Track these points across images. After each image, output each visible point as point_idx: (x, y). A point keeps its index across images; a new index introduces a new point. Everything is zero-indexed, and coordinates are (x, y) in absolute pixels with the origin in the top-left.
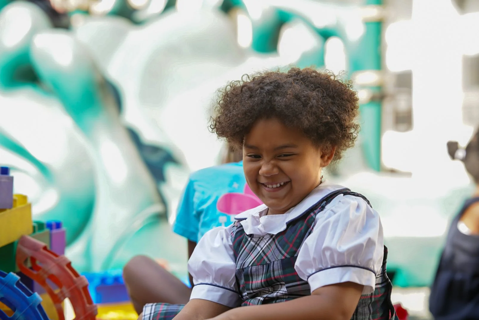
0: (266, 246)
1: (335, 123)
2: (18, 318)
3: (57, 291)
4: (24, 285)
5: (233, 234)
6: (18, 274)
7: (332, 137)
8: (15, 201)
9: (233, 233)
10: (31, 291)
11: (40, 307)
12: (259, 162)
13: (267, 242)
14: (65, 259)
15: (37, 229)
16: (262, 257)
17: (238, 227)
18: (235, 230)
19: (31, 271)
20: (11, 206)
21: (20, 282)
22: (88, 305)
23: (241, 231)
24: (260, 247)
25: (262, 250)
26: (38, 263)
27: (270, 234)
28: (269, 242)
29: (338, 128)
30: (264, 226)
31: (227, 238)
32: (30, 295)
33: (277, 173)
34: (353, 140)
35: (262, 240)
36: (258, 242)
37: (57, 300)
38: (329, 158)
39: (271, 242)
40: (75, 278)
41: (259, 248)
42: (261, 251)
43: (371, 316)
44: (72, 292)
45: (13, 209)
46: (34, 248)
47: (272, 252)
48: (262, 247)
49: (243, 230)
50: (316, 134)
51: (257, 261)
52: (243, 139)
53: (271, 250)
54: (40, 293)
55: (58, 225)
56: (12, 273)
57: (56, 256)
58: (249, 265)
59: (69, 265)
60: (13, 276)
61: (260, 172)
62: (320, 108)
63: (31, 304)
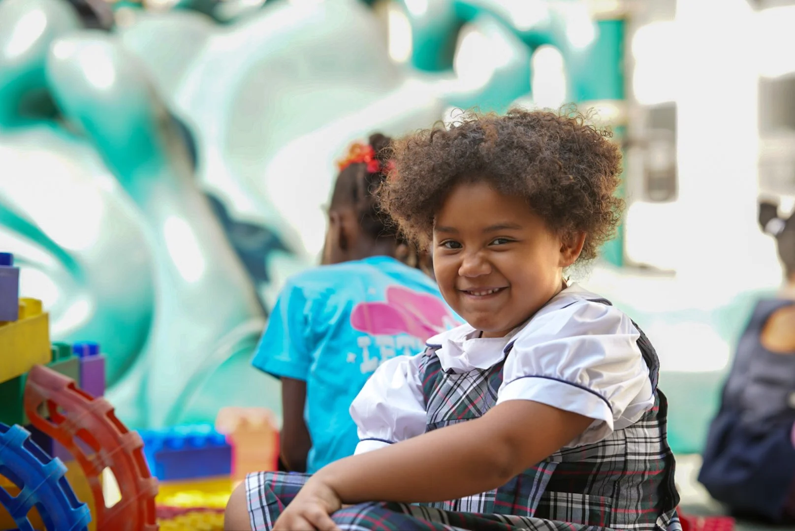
0: (472, 388)
1: (582, 191)
2: (27, 500)
3: (91, 457)
4: (37, 446)
5: (423, 368)
6: (27, 428)
7: (578, 213)
8: (22, 308)
9: (422, 366)
10: (48, 456)
11: (63, 481)
12: (458, 255)
13: (475, 381)
14: (105, 405)
15: (58, 355)
16: (466, 407)
17: (431, 357)
18: (426, 362)
19: (49, 423)
20: (15, 317)
21: (31, 441)
22: (141, 479)
23: (436, 365)
24: (462, 389)
25: (466, 394)
26: (59, 410)
27: (479, 369)
28: (478, 382)
29: (587, 199)
30: (470, 356)
31: (413, 374)
32: (46, 461)
33: (488, 272)
34: (613, 224)
35: (465, 378)
36: (459, 382)
37: (93, 472)
38: (574, 253)
39: (481, 383)
40: (120, 435)
41: (460, 392)
42: (464, 396)
43: (639, 503)
44: (115, 457)
45: (19, 322)
46: (54, 385)
47: (484, 398)
48: (466, 389)
49: (439, 362)
50: (550, 207)
51: (456, 412)
52: (434, 218)
53: (481, 396)
54: (64, 459)
55: (93, 350)
56: (17, 426)
57: (91, 399)
58: (443, 418)
59: (111, 413)
60: (19, 431)
61: (461, 271)
62: (557, 163)
63: (49, 476)
